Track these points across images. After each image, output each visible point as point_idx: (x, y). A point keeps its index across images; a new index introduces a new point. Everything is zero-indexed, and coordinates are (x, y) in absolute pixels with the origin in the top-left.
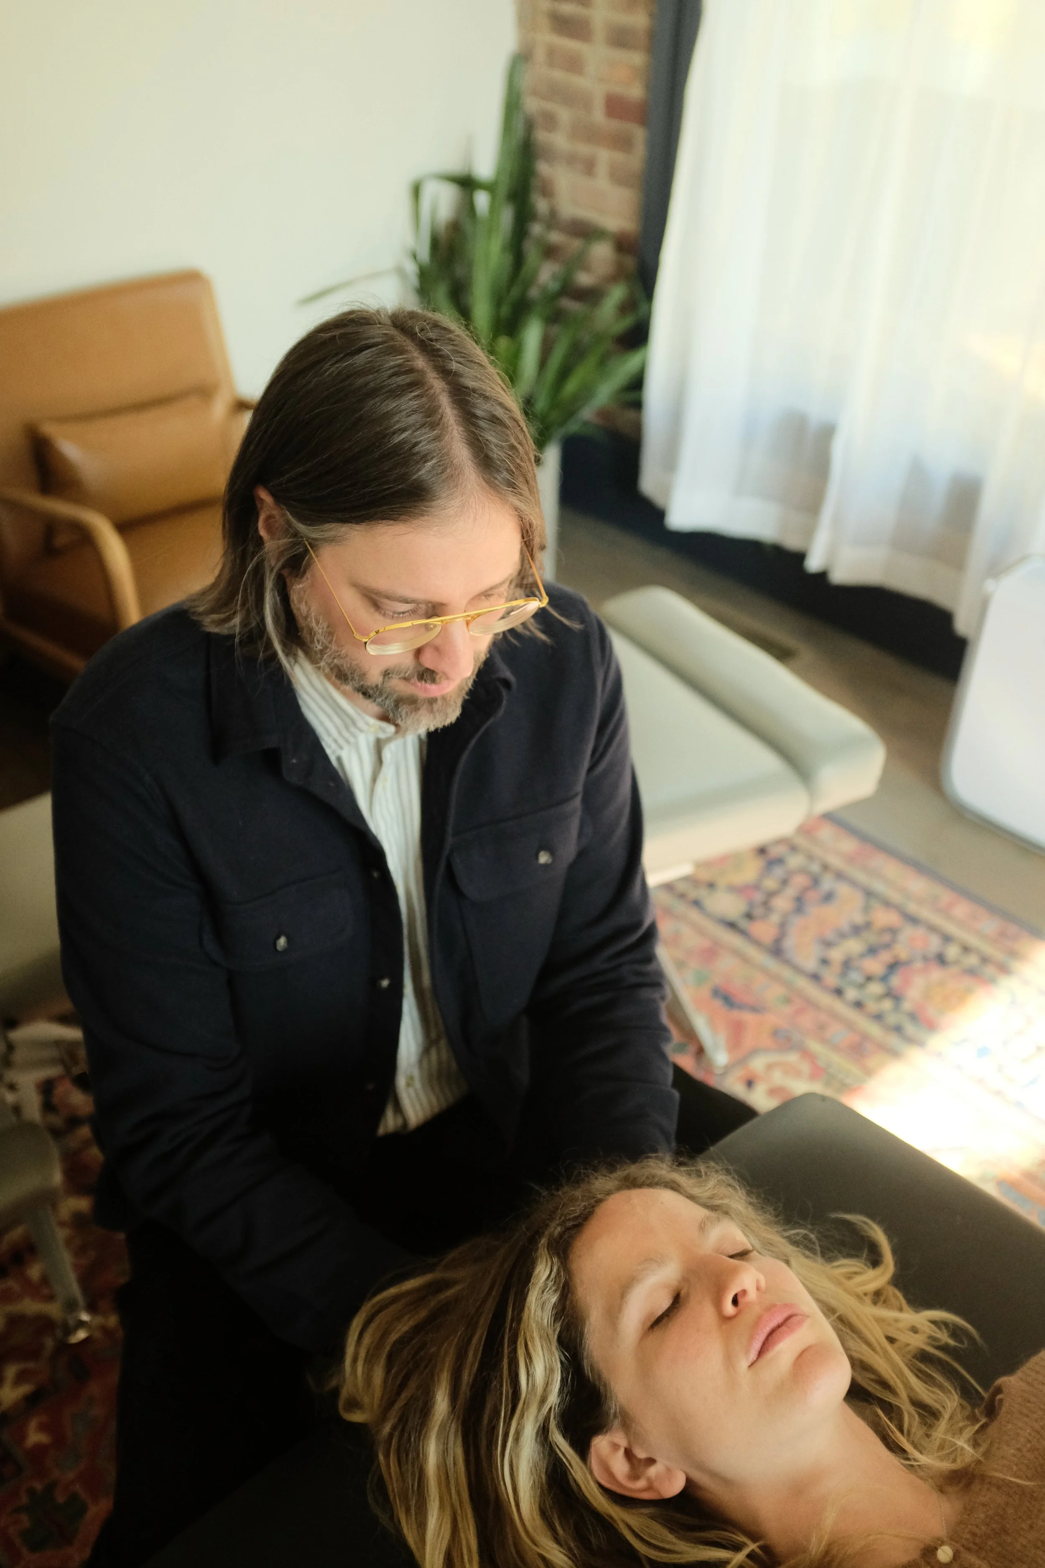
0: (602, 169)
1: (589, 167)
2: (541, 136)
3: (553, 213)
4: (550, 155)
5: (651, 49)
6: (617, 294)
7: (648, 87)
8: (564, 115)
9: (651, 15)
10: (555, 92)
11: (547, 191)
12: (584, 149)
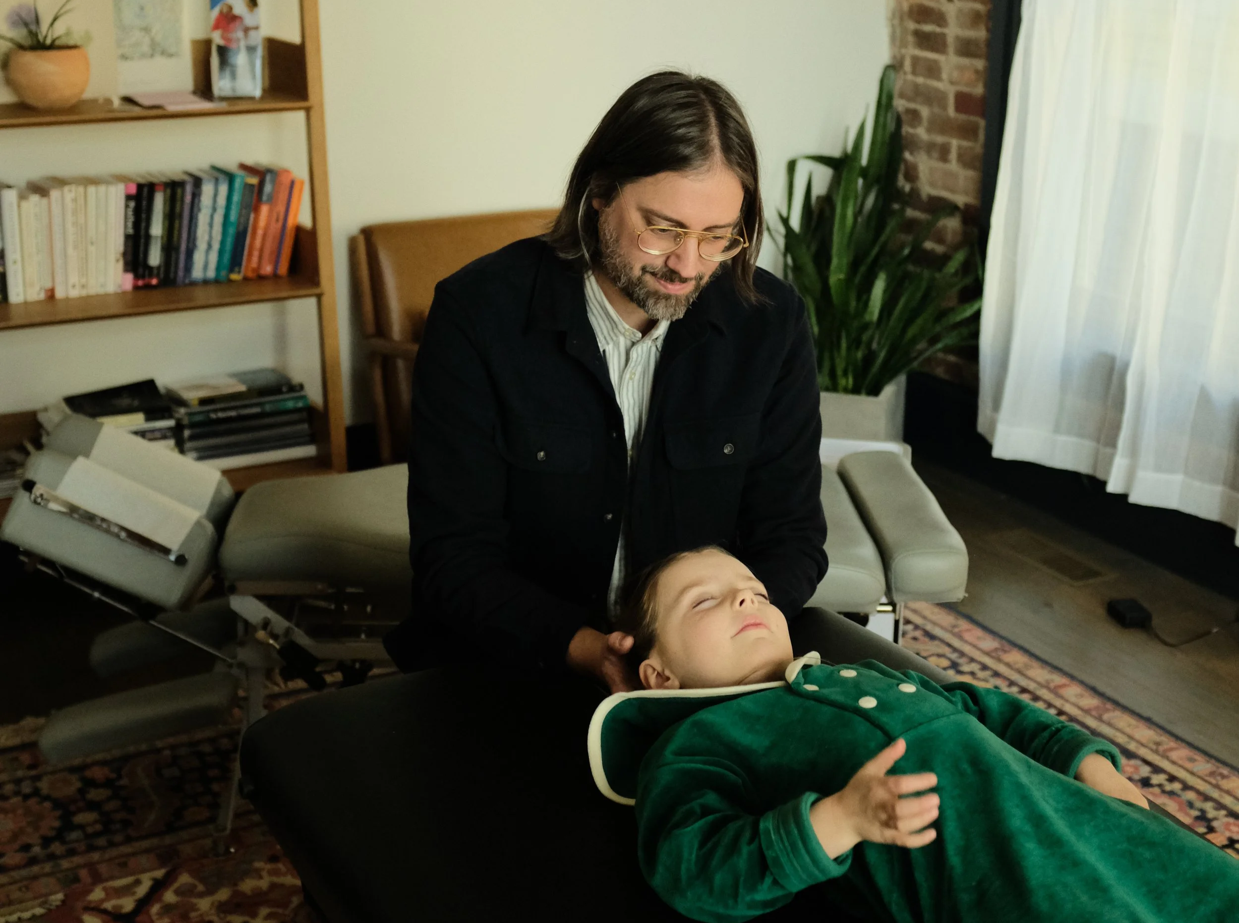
0: (953, 155)
1: (943, 153)
2: (906, 129)
3: (915, 192)
4: (913, 144)
5: (989, 58)
6: (960, 257)
7: (986, 86)
8: (925, 112)
9: (988, 30)
10: (918, 93)
11: (912, 176)
12: (940, 139)
